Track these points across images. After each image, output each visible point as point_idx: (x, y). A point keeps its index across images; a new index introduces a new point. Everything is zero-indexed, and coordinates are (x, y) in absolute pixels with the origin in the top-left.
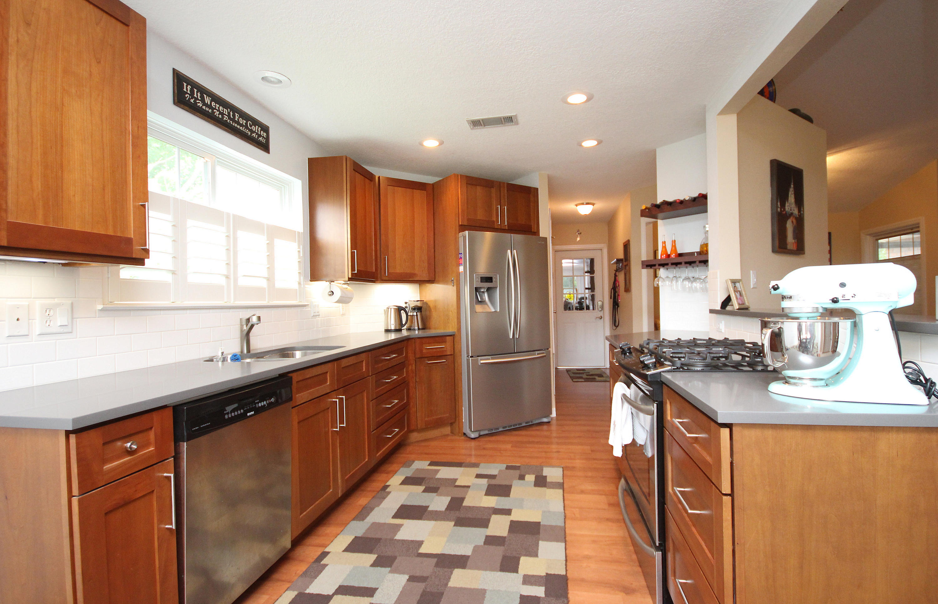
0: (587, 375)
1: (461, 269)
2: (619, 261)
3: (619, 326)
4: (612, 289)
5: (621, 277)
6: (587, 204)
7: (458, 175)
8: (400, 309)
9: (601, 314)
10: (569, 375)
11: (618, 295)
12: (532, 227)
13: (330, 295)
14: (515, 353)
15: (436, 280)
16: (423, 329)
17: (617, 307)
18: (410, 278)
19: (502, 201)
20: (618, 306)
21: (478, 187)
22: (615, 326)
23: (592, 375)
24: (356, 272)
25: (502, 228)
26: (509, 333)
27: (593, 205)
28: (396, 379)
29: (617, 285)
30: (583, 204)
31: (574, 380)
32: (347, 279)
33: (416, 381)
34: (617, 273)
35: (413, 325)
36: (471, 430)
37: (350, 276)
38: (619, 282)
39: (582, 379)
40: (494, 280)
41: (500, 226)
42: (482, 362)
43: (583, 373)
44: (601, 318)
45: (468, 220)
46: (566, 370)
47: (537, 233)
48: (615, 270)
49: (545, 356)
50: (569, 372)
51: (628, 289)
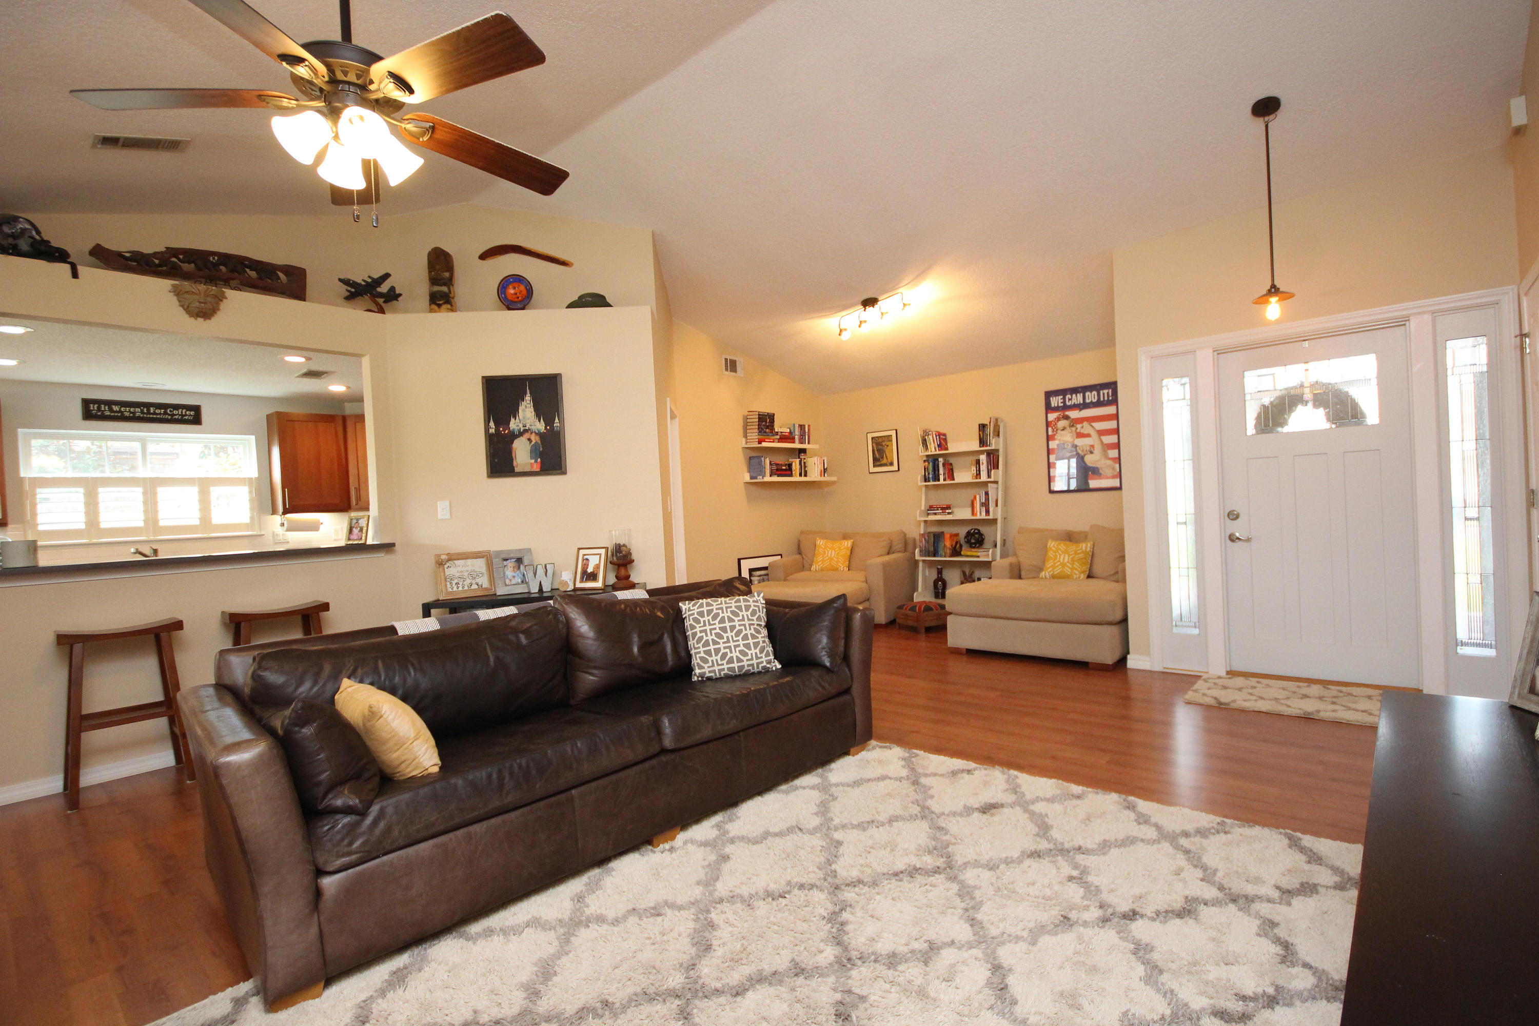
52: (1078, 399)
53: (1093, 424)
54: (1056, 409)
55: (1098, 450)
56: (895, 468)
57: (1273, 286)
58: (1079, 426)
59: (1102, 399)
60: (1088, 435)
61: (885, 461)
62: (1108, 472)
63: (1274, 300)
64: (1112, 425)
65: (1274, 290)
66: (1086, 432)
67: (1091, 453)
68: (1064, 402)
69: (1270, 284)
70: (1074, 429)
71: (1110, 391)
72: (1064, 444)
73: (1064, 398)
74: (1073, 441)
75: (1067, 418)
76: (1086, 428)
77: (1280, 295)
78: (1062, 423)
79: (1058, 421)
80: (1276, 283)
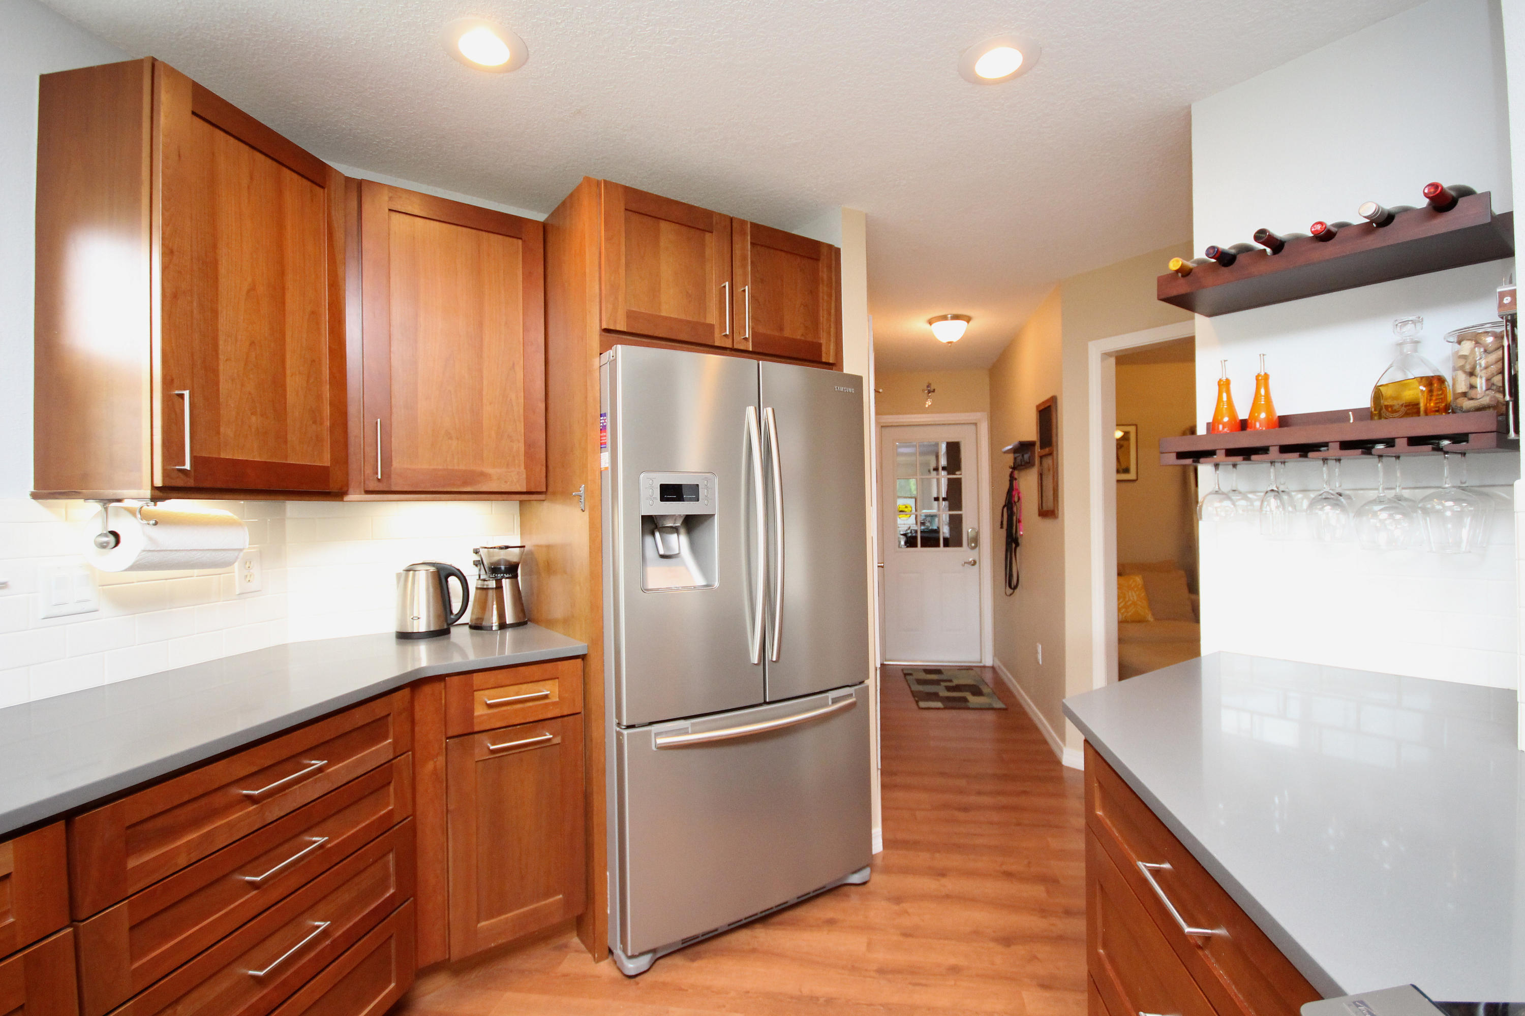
0: (949, 689)
1: (605, 459)
2: (1024, 447)
3: (1019, 586)
4: (1004, 507)
5: (1028, 483)
6: (956, 317)
7: (598, 183)
8: (443, 574)
9: (971, 555)
10: (910, 687)
11: (1019, 521)
12: (824, 349)
13: (103, 546)
14: (766, 703)
15: (550, 489)
16: (520, 624)
17: (1014, 545)
18: (465, 483)
19: (738, 271)
20: (1017, 544)
21: (663, 225)
22: (1010, 586)
23: (958, 688)
24: (187, 466)
25: (735, 347)
26: (751, 648)
27: (968, 322)
28: (321, 846)
29: (1016, 499)
30: (944, 318)
31: (922, 704)
32: (148, 493)
33: (447, 811)
34: (1016, 472)
35: (486, 616)
36: (625, 950)
37: (158, 482)
38: (1019, 493)
39: (938, 701)
40: (702, 492)
41: (730, 341)
42: (661, 741)
43: (937, 682)
44: (974, 563)
45: (631, 316)
46: (902, 670)
47: (835, 365)
48: (1011, 468)
49: (853, 705)
50: (908, 677)
51: (1049, 512)
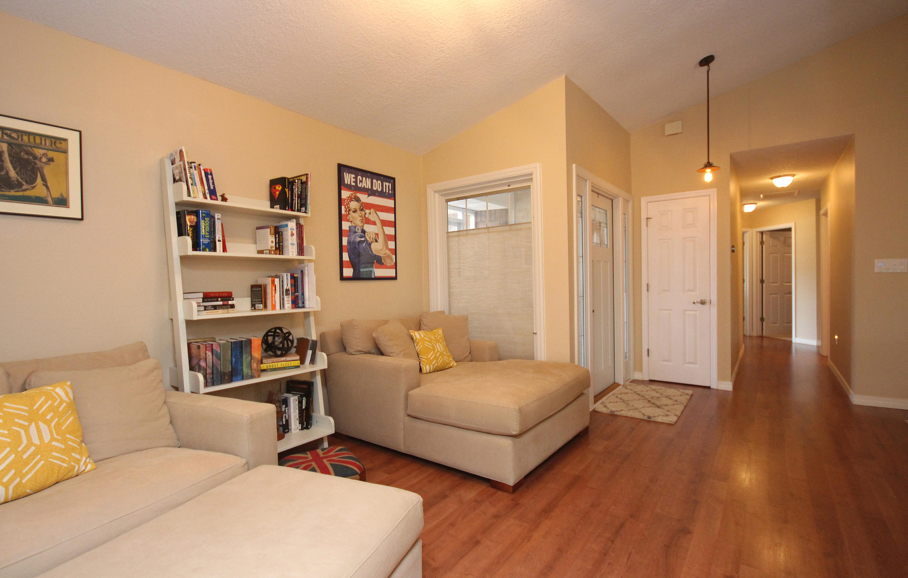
52: (366, 183)
53: (378, 213)
54: (349, 187)
55: (381, 239)
56: (74, 210)
57: (708, 163)
58: (367, 211)
59: (384, 191)
60: (374, 223)
61: (39, 190)
62: (389, 263)
63: (708, 170)
64: (390, 217)
65: (709, 165)
66: (372, 219)
67: (376, 241)
68: (356, 182)
69: (707, 161)
70: (363, 213)
71: (390, 184)
72: (355, 227)
73: (356, 178)
74: (363, 226)
75: (358, 200)
76: (372, 215)
77: (713, 168)
78: (354, 205)
79: (351, 201)
80: (710, 161)
